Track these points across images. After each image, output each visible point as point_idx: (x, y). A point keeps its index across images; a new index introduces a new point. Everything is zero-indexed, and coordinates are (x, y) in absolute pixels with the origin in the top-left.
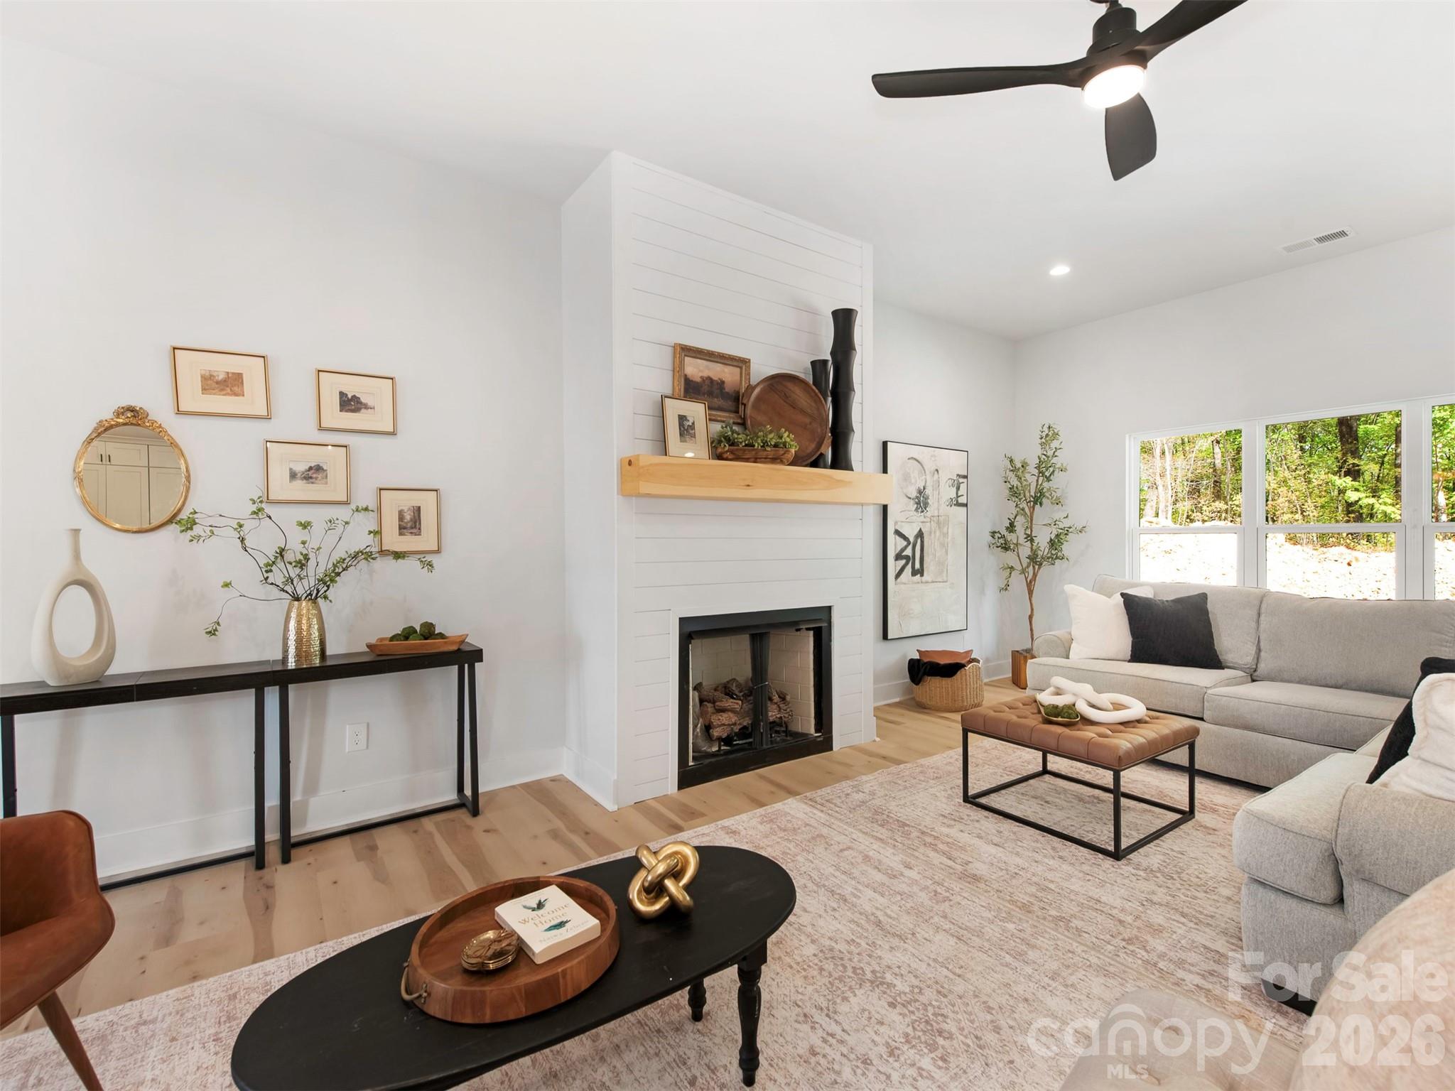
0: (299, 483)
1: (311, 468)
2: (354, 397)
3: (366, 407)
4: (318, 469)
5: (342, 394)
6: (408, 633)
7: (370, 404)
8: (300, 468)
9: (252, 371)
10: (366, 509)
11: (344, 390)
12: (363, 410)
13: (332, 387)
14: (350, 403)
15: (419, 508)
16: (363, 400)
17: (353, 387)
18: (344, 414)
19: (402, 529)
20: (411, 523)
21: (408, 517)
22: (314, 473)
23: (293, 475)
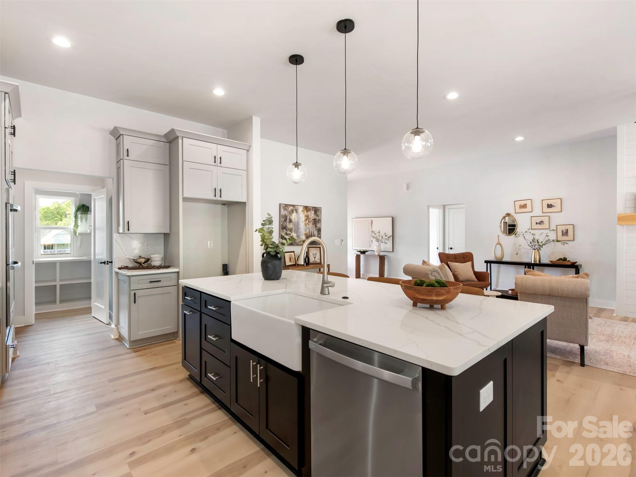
0: (538, 225)
1: (540, 222)
2: (551, 204)
3: (554, 206)
4: (542, 221)
5: (548, 204)
6: (560, 259)
7: (555, 205)
8: (538, 222)
9: (528, 203)
10: (553, 230)
11: (548, 203)
12: (553, 207)
13: (545, 203)
14: (550, 206)
15: (568, 229)
16: (553, 205)
17: (550, 202)
18: (548, 209)
19: (563, 235)
20: (565, 233)
21: (564, 232)
22: (541, 223)
23: (537, 223)
